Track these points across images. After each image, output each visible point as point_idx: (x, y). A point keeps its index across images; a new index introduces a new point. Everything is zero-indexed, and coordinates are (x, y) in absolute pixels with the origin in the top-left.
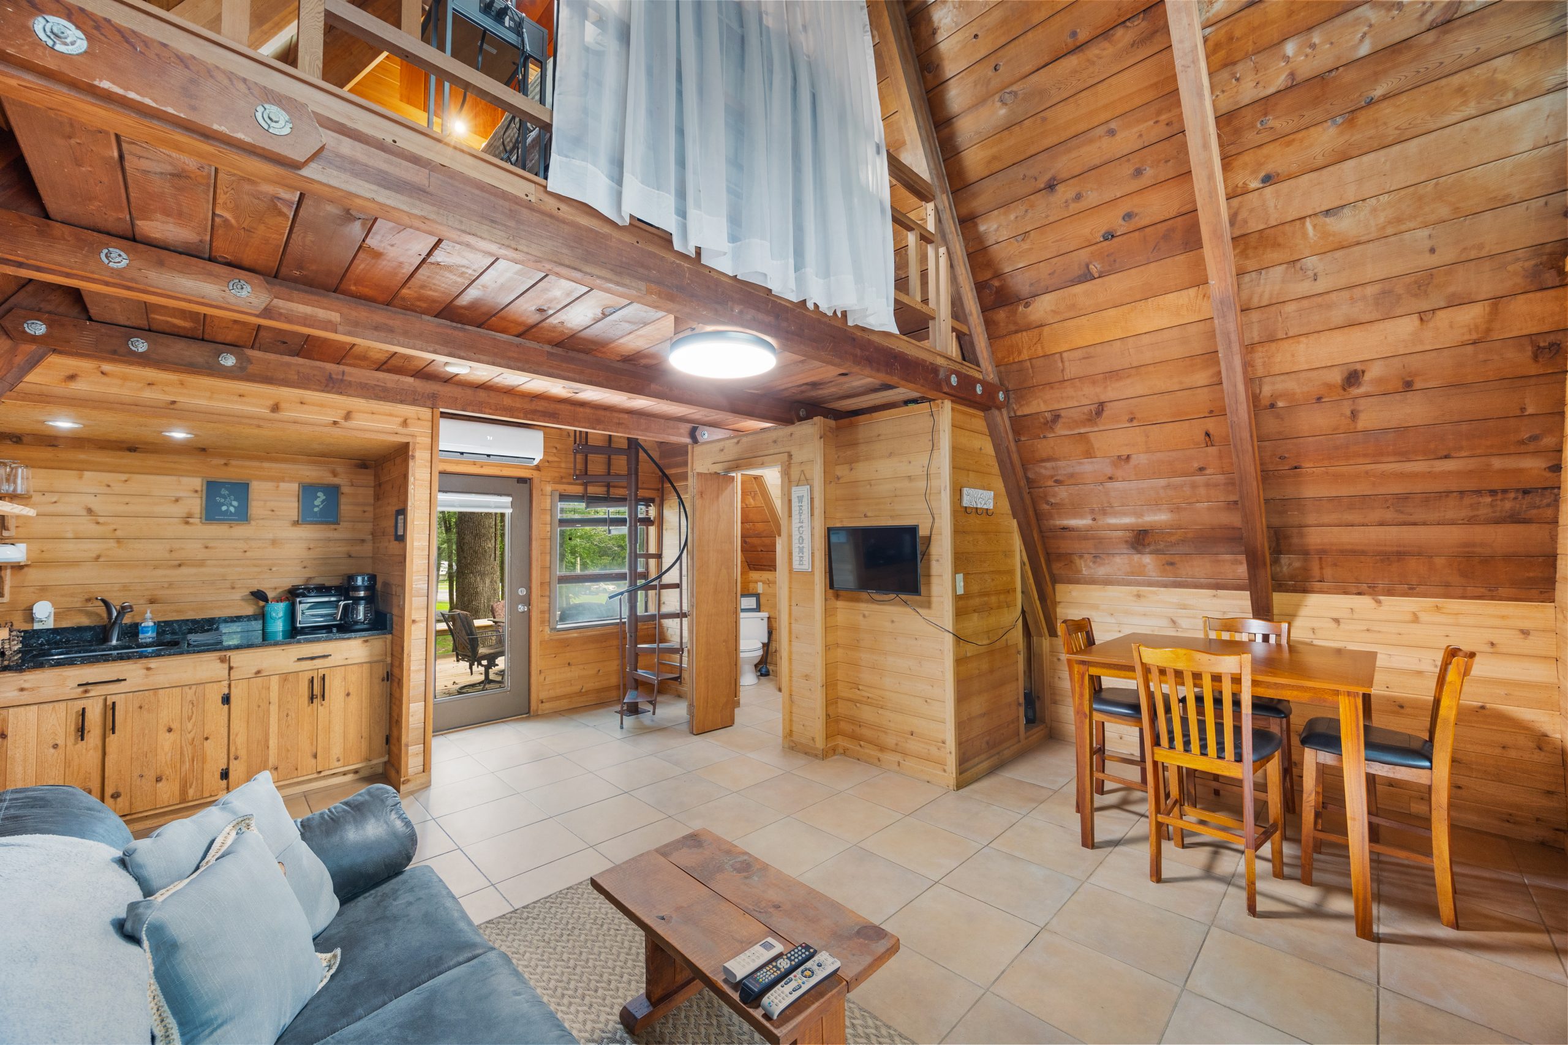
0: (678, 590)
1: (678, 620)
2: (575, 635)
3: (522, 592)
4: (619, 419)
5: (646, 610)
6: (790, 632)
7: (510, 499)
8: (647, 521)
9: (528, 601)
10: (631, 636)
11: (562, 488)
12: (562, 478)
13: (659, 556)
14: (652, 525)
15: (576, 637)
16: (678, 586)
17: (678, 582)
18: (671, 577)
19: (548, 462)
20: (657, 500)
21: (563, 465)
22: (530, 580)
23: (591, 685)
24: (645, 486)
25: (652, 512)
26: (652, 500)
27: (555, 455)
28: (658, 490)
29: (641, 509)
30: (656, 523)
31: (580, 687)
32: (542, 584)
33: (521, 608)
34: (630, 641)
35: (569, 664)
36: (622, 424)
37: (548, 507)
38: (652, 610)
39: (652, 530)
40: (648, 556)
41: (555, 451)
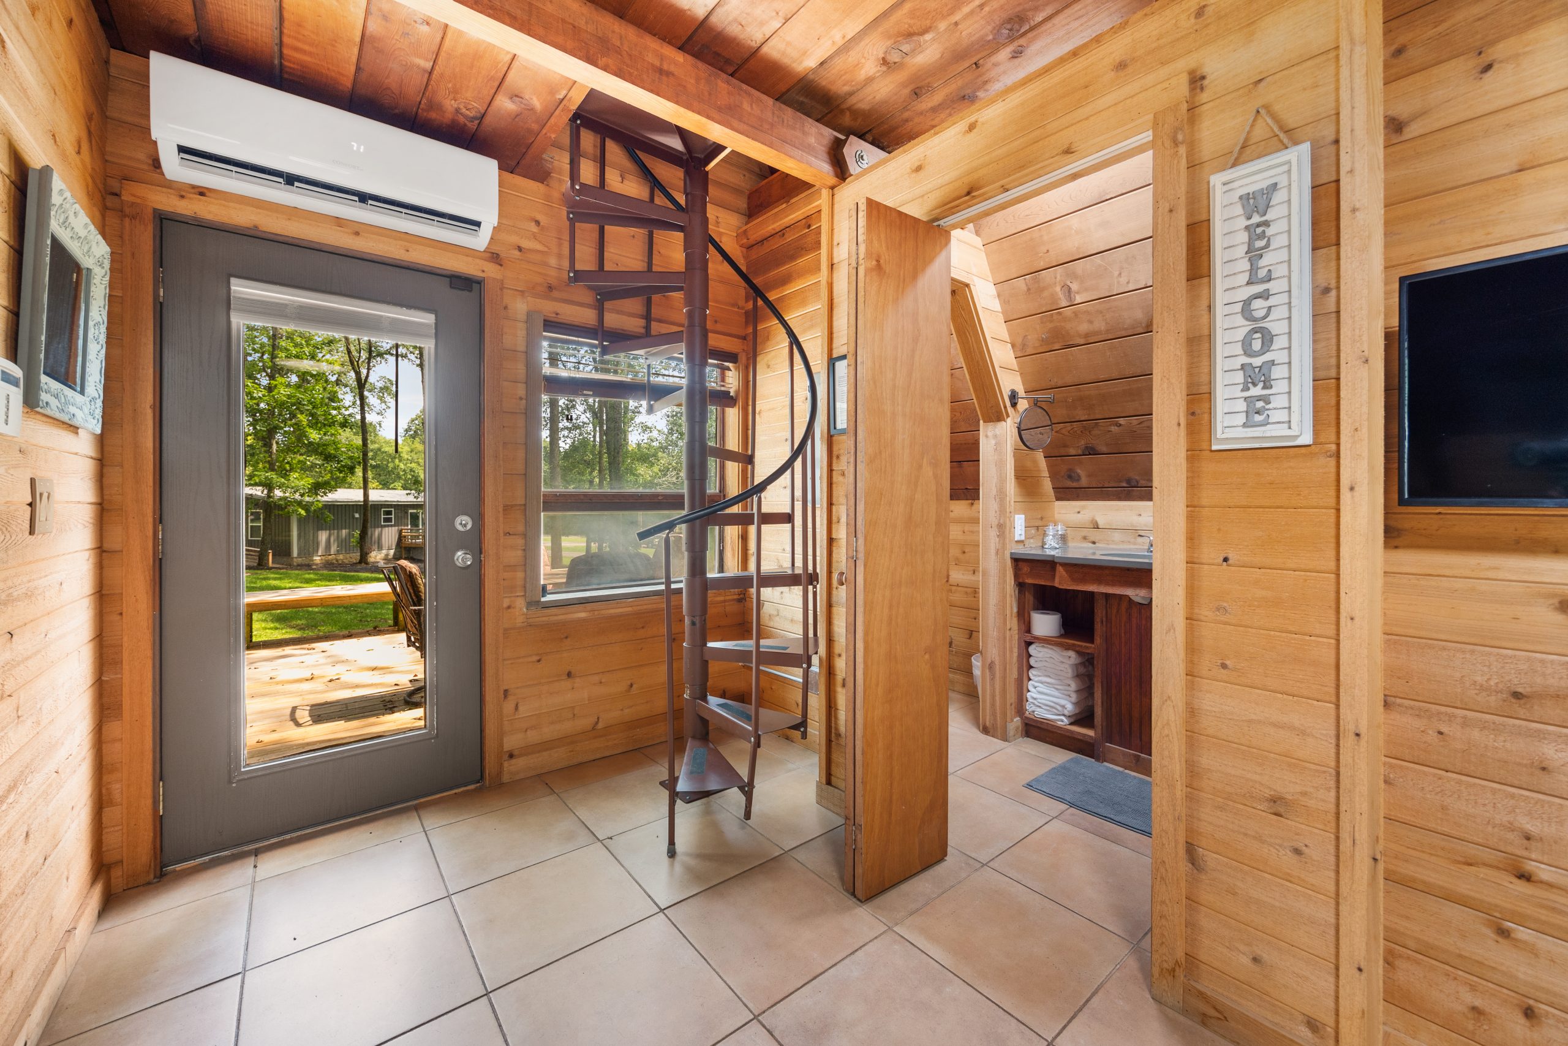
0: (788, 526)
1: (798, 590)
2: (583, 615)
3: (463, 523)
4: (662, 58)
5: (721, 569)
6: (1192, 648)
7: (428, 319)
8: (725, 399)
9: (475, 542)
10: (693, 624)
11: (549, 308)
12: (550, 288)
13: (747, 460)
14: (733, 406)
15: (584, 620)
16: (788, 518)
17: (788, 510)
18: (775, 499)
19: (520, 249)
20: (742, 358)
21: (553, 261)
22: (481, 500)
23: (612, 715)
24: (719, 327)
25: (733, 381)
26: (733, 358)
27: (535, 237)
28: (744, 338)
29: (712, 374)
30: (740, 403)
31: (594, 719)
32: (507, 509)
33: (462, 558)
34: (692, 634)
35: (569, 675)
36: (668, 74)
37: (521, 347)
38: (732, 569)
39: (733, 415)
40: (726, 455)
41: (534, 228)
